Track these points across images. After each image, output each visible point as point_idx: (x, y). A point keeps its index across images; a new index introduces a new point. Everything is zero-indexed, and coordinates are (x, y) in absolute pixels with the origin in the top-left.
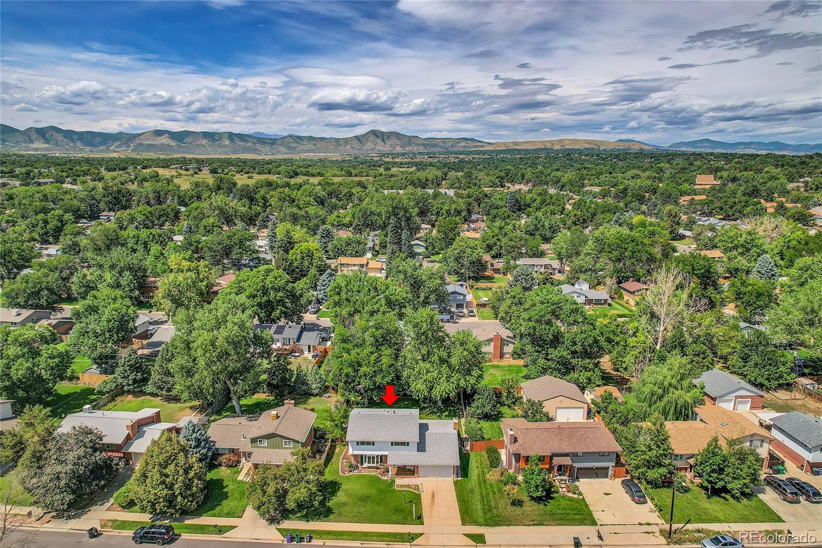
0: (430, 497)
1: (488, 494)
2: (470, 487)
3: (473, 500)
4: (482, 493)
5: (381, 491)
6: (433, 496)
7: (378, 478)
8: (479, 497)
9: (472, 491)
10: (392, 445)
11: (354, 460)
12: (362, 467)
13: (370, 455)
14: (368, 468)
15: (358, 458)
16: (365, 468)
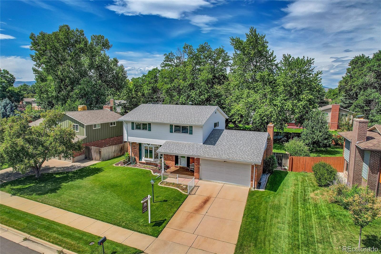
1: (309, 217)
2: (276, 202)
3: (275, 221)
4: (295, 214)
5: (136, 184)
6: (206, 201)
7: (148, 172)
8: (288, 218)
9: (278, 208)
10: (171, 132)
11: (132, 152)
12: (140, 161)
13: (147, 144)
14: (146, 164)
15: (135, 148)
16: (144, 163)
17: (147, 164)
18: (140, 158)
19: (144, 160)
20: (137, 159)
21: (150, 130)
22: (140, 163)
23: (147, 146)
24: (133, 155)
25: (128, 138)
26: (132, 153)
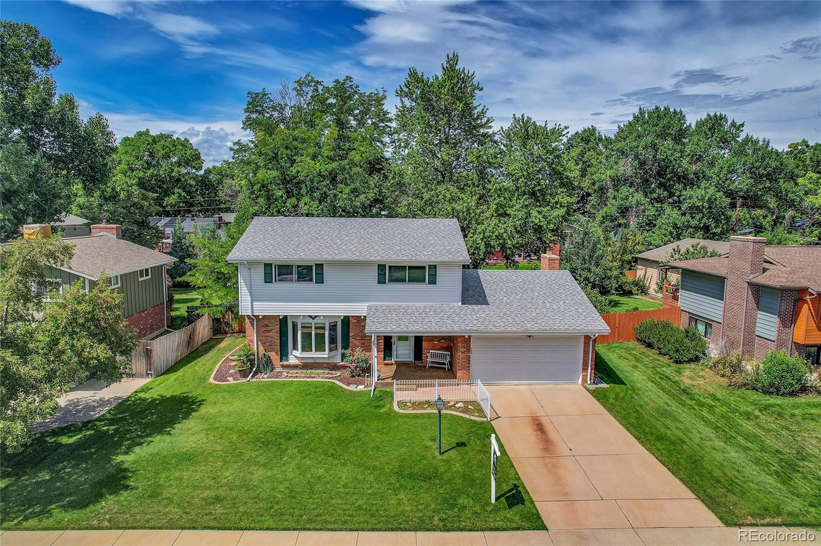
0: (529, 432)
1: (729, 419)
3: (694, 437)
4: (704, 419)
5: (341, 418)
6: (540, 427)
7: (333, 387)
9: (668, 414)
10: (381, 281)
11: (257, 341)
12: (285, 363)
13: (310, 317)
14: (301, 369)
15: (270, 331)
16: (295, 367)
17: (307, 366)
18: (284, 354)
19: (296, 356)
20: (274, 356)
21: (320, 280)
22: (283, 366)
23: (310, 320)
24: (261, 348)
25: (252, 305)
26: (257, 345)
